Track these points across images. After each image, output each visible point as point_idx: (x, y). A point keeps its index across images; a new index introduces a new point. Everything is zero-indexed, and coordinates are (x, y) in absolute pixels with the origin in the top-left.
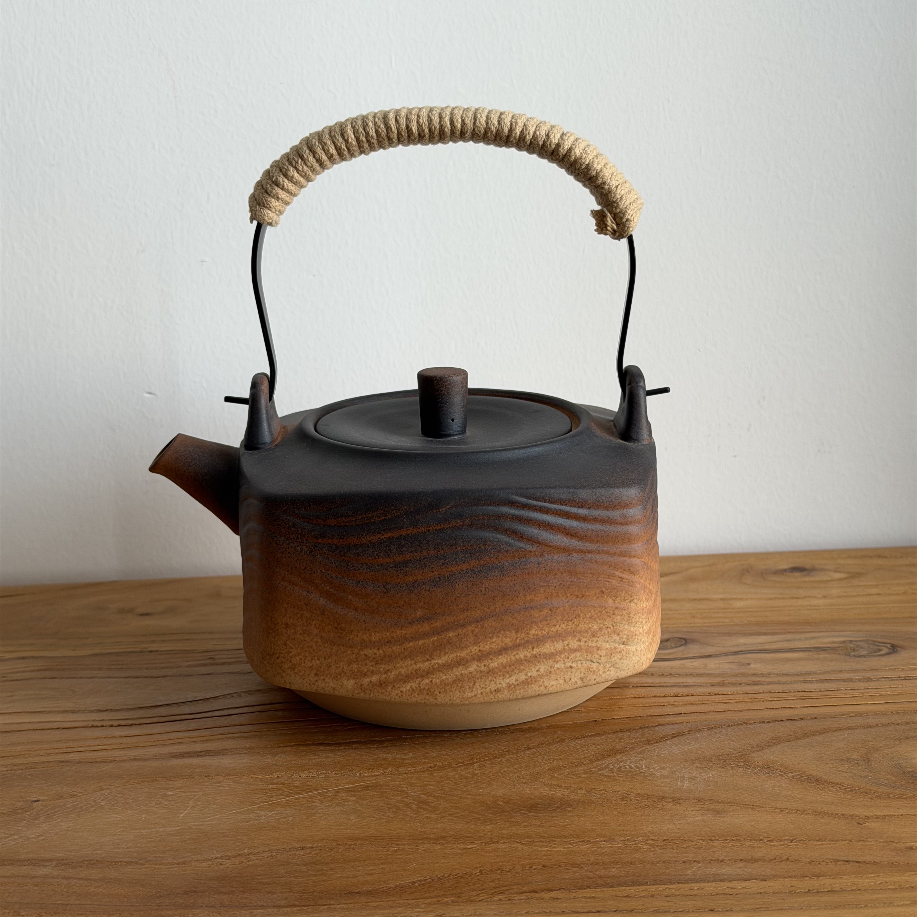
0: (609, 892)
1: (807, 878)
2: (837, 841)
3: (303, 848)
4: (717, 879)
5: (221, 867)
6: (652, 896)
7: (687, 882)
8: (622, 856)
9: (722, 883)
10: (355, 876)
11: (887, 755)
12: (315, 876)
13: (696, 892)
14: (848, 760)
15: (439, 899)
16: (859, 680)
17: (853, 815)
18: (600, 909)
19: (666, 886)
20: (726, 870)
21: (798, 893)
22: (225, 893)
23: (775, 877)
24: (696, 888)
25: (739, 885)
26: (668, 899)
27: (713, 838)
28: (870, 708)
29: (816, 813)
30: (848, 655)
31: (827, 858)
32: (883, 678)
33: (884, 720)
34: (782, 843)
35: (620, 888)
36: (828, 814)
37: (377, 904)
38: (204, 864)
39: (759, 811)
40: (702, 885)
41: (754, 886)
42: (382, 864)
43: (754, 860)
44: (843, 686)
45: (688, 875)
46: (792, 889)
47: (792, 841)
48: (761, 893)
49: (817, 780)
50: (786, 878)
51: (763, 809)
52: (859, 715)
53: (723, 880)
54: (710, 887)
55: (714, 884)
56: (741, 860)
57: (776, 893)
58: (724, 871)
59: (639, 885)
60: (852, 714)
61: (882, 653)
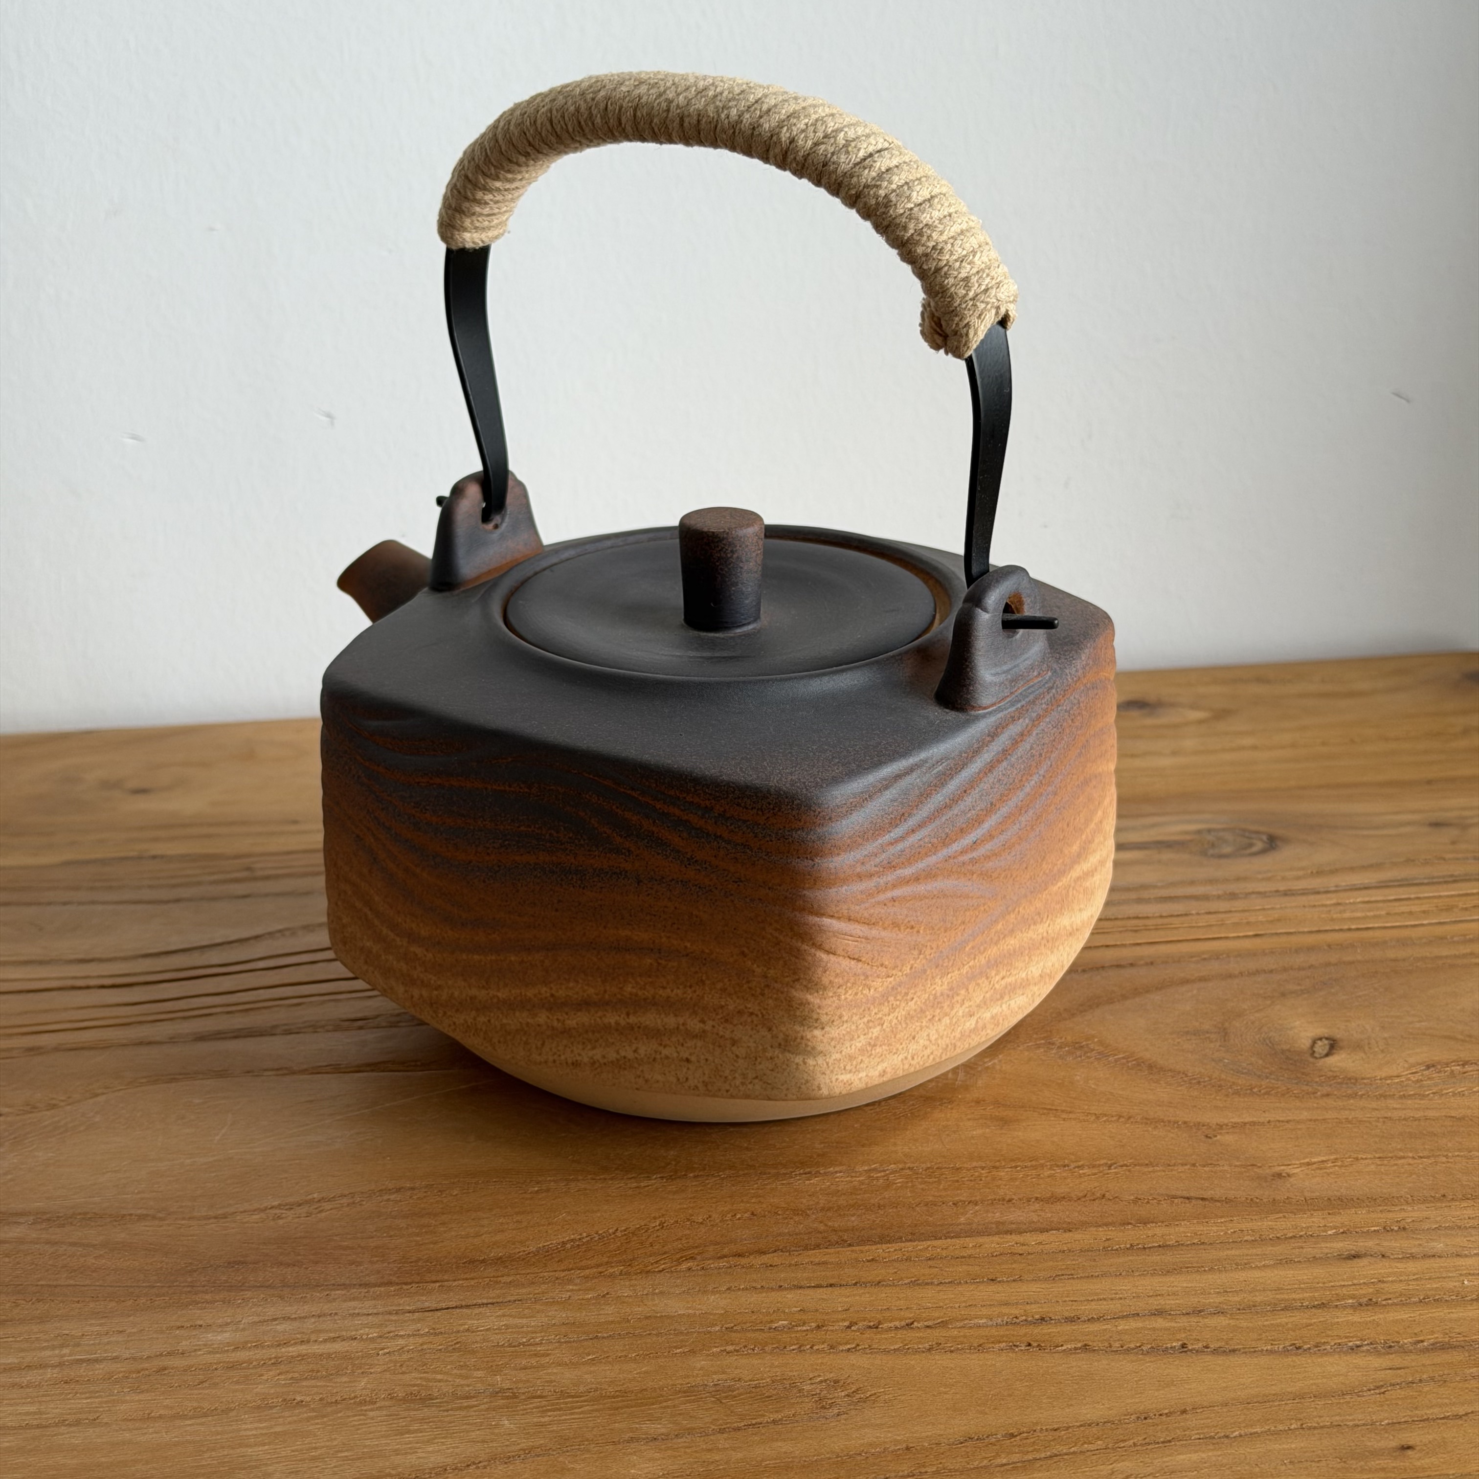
0: (846, 1253)
1: (1130, 1227)
2: (1174, 1165)
3: (399, 1190)
4: (1002, 1229)
5: (281, 1222)
6: (909, 1259)
7: (957, 1236)
8: (866, 1196)
9: (1009, 1237)
10: (477, 1235)
11: (1253, 1023)
12: (417, 1235)
13: (969, 1252)
14: (1196, 1033)
15: (600, 1269)
16: (1219, 897)
17: (1199, 1123)
18: (832, 1281)
19: (929, 1243)
20: (1016, 1215)
21: (1117, 1250)
22: (289, 1265)
23: (1084, 1225)
24: (971, 1245)
25: (1032, 1239)
26: (930, 1263)
27: (997, 1164)
28: (1231, 944)
29: (1148, 1121)
30: (1204, 853)
31: (1158, 1194)
32: (1253, 893)
33: (1251, 965)
34: (1095, 1171)
35: (861, 1248)
36: (1163, 1121)
37: (511, 1279)
38: (254, 1217)
39: (1064, 1119)
40: (981, 1240)
41: (1053, 1240)
42: (517, 1213)
43: (1054, 1199)
44: (1193, 907)
45: (960, 1224)
46: (1106, 1244)
47: (1110, 1167)
48: (1064, 1252)
49: (1150, 1067)
50: (1100, 1226)
51: (1071, 1116)
52: (1216, 956)
53: (1010, 1232)
54: (991, 1243)
55: (996, 1238)
56: (1037, 1199)
57: (1085, 1251)
58: (1011, 1217)
59: (889, 1242)
60: (1205, 956)
61: (1255, 849)
